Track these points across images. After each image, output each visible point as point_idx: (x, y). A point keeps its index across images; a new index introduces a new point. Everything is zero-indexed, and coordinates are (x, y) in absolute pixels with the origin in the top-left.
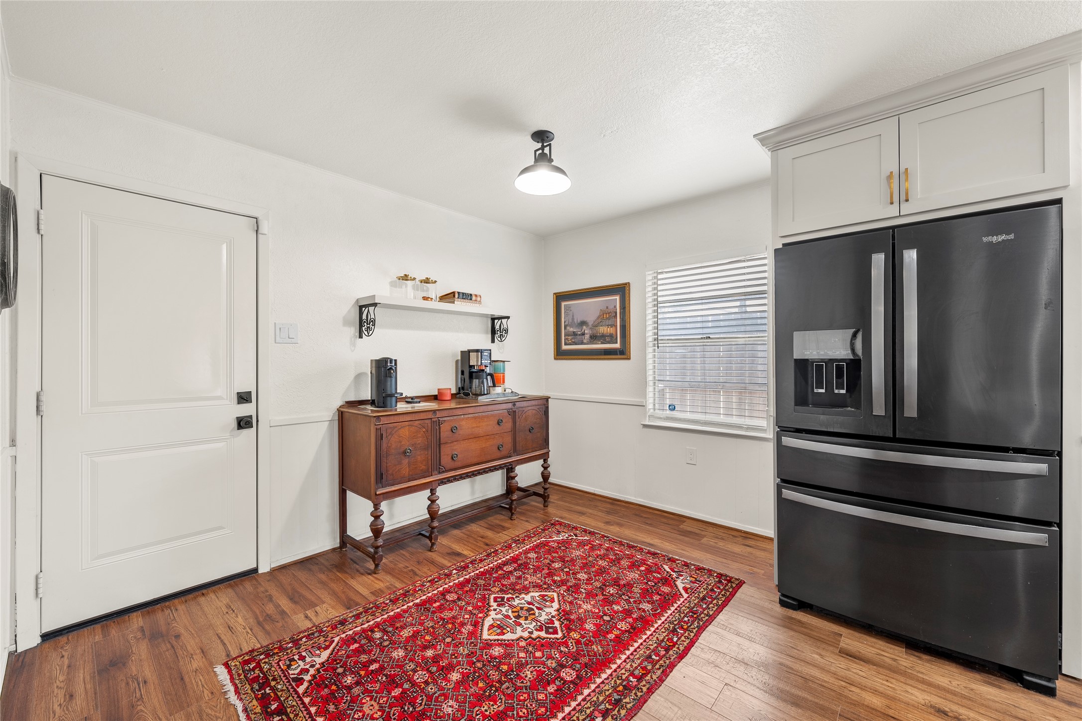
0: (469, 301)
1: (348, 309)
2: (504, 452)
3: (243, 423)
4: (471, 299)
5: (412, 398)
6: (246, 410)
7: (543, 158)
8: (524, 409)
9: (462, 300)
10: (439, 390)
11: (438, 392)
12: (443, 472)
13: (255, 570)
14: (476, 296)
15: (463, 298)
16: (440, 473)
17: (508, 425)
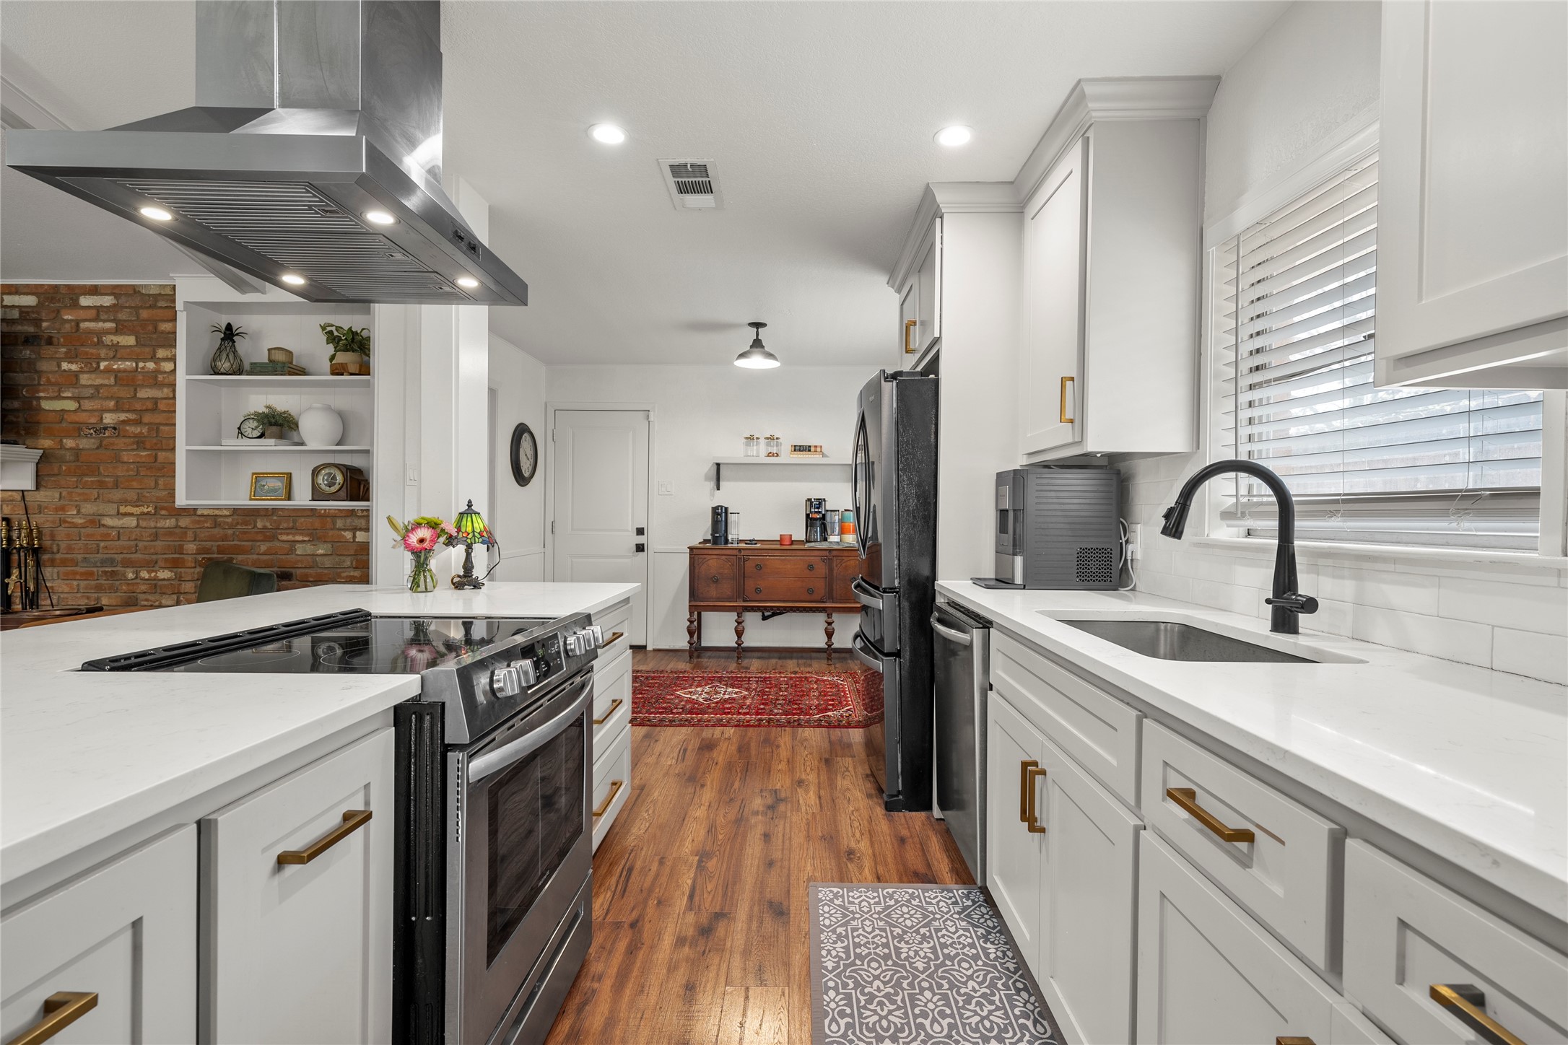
0: (807, 453)
1: (708, 468)
2: (815, 597)
3: (640, 548)
4: (810, 451)
5: (750, 540)
6: (641, 539)
7: (757, 344)
8: (844, 558)
9: (799, 452)
10: (781, 535)
11: (781, 538)
12: (747, 601)
13: (645, 647)
14: (816, 447)
15: (800, 451)
16: (744, 601)
17: (821, 569)
